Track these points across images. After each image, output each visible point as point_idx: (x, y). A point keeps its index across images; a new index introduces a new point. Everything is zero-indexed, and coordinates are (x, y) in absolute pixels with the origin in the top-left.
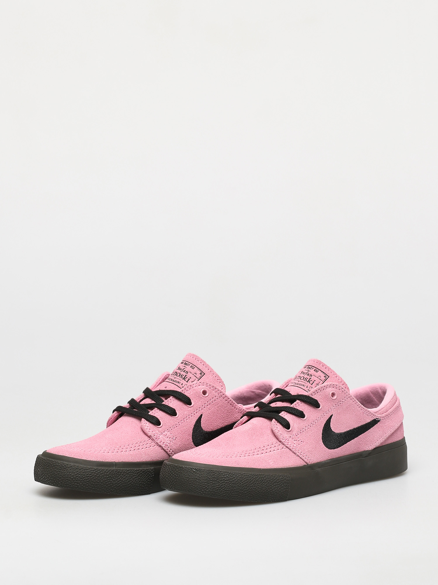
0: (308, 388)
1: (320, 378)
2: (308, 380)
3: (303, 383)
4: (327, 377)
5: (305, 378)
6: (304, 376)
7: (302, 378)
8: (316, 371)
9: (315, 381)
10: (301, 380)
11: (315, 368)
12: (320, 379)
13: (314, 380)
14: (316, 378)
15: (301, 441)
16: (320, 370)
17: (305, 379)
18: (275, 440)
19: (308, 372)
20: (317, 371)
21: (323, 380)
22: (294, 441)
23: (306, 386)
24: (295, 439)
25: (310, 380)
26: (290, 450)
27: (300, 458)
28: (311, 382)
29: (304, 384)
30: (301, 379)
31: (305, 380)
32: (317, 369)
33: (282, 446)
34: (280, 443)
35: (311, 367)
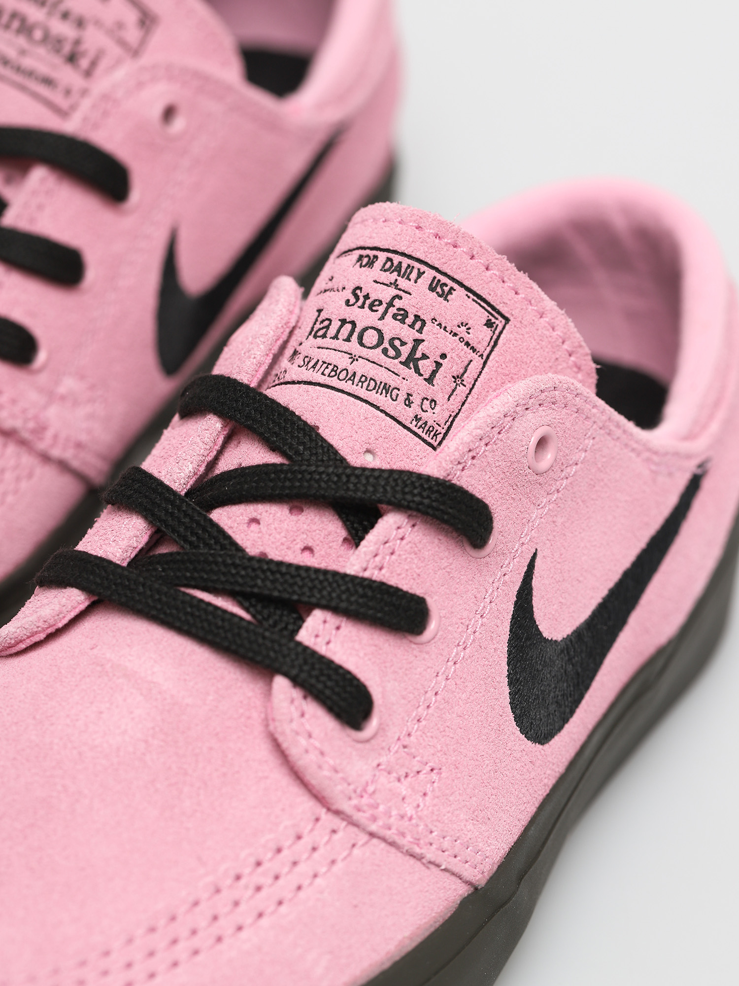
0: (415, 407)
1: (467, 337)
2: (405, 351)
3: (382, 376)
4: (500, 322)
5: (387, 338)
6: (379, 325)
7: (371, 337)
8: (439, 289)
9: (443, 356)
10: (364, 352)
11: (433, 273)
12: (467, 344)
13: (439, 353)
14: (449, 344)
15: (428, 768)
16: (461, 284)
17: (386, 344)
18: (306, 805)
19: (400, 298)
20: (446, 289)
21: (480, 348)
22: (399, 780)
23: (402, 397)
24: (402, 773)
25: (418, 355)
26: (392, 844)
27: (446, 870)
28: (426, 366)
29: (392, 381)
30: (361, 344)
31: (392, 353)
32: (444, 280)
33: (345, 833)
34: (337, 822)
35: (406, 262)
